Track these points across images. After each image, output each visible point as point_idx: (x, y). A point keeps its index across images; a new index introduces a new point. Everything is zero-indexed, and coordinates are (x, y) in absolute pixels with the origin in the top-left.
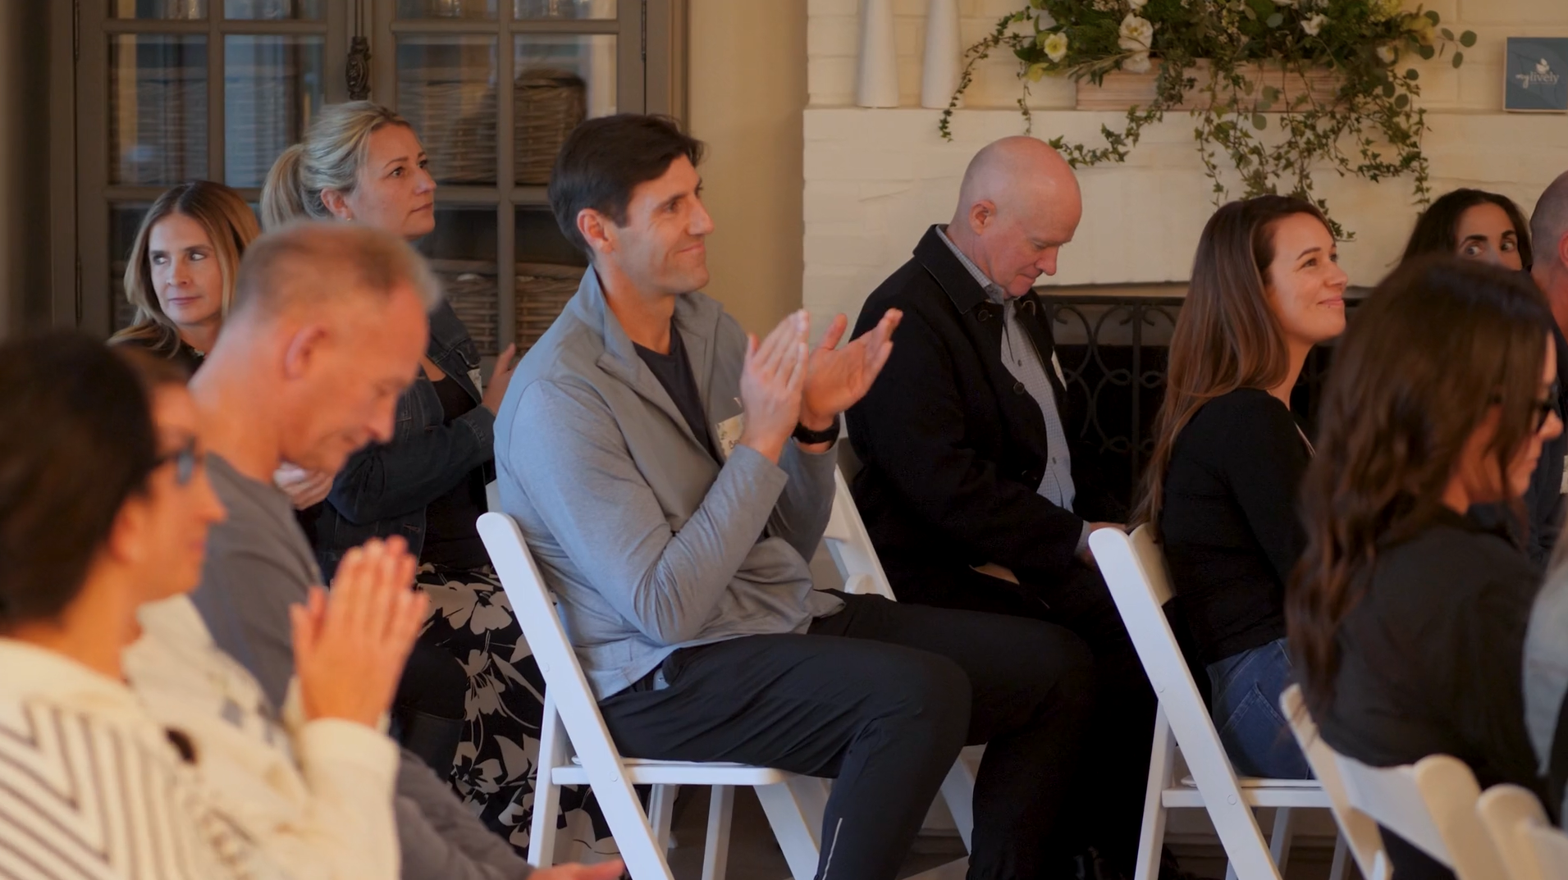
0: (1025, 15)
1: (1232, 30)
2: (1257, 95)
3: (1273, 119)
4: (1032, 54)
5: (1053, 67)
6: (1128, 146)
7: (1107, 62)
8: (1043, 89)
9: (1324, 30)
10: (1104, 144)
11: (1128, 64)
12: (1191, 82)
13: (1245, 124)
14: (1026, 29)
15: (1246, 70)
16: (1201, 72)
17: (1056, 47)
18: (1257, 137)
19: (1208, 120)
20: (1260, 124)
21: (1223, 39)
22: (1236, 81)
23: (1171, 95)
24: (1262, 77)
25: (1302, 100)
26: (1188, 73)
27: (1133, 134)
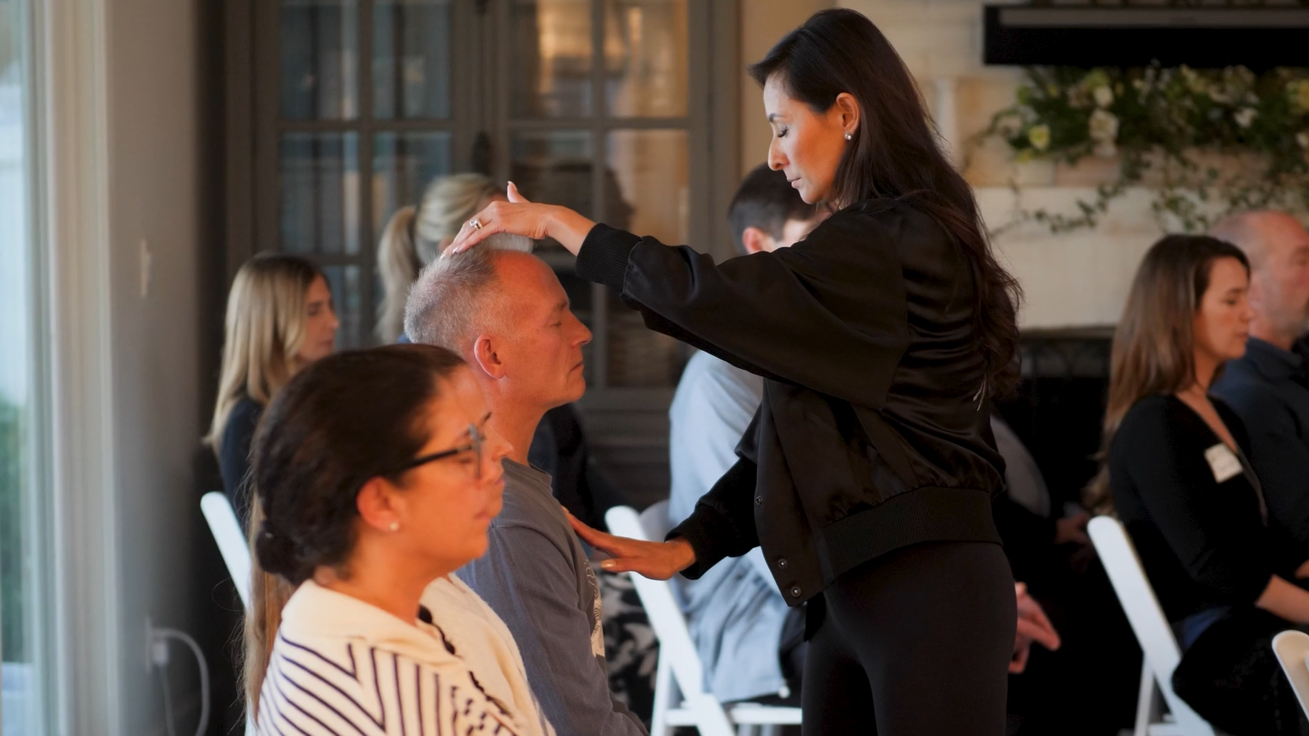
0: (1012, 112)
1: (1181, 122)
2: (1202, 175)
3: (1214, 192)
4: (1020, 143)
5: (1037, 154)
6: (1099, 216)
7: (1080, 148)
8: (1028, 170)
9: (1256, 123)
10: (1078, 213)
11: (1099, 151)
12: (1148, 165)
13: (1193, 197)
14: (1015, 123)
15: (1192, 154)
16: (1156, 157)
17: (1040, 137)
18: (1201, 208)
19: (1163, 195)
20: (1204, 196)
21: (1172, 129)
22: (1184, 163)
23: (1132, 175)
24: (1206, 160)
25: (1238, 177)
26: (1146, 157)
27: (1102, 206)
